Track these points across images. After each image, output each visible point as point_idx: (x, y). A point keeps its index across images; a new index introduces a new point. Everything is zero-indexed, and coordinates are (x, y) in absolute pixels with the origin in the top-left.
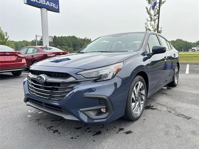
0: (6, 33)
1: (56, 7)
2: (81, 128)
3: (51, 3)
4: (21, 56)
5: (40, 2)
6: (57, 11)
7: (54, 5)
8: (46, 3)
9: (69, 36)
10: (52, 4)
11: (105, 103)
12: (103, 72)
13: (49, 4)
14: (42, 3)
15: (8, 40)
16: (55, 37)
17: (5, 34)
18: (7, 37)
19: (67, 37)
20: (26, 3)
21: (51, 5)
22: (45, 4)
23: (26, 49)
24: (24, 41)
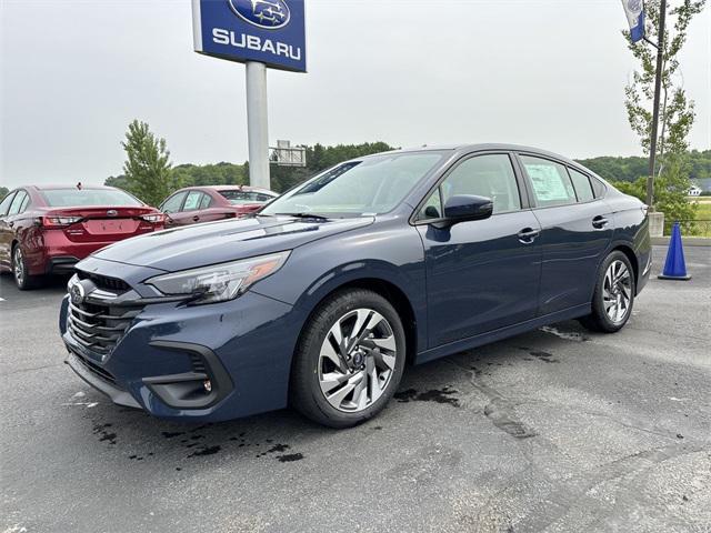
0: (163, 143)
1: (295, 54)
2: (177, 434)
3: (279, 44)
4: (153, 218)
5: (243, 45)
6: (300, 67)
7: (288, 50)
8: (262, 44)
9: (367, 144)
10: (281, 47)
11: (202, 366)
12: (211, 278)
13: (272, 49)
14: (249, 46)
15: (167, 164)
16: (318, 147)
17: (159, 145)
18: (164, 155)
19: (358, 147)
20: (201, 50)
21: (279, 51)
22: (259, 48)
23: (182, 196)
24: (222, 164)
